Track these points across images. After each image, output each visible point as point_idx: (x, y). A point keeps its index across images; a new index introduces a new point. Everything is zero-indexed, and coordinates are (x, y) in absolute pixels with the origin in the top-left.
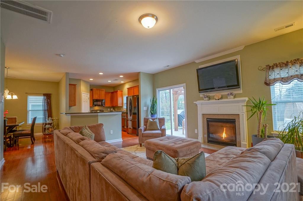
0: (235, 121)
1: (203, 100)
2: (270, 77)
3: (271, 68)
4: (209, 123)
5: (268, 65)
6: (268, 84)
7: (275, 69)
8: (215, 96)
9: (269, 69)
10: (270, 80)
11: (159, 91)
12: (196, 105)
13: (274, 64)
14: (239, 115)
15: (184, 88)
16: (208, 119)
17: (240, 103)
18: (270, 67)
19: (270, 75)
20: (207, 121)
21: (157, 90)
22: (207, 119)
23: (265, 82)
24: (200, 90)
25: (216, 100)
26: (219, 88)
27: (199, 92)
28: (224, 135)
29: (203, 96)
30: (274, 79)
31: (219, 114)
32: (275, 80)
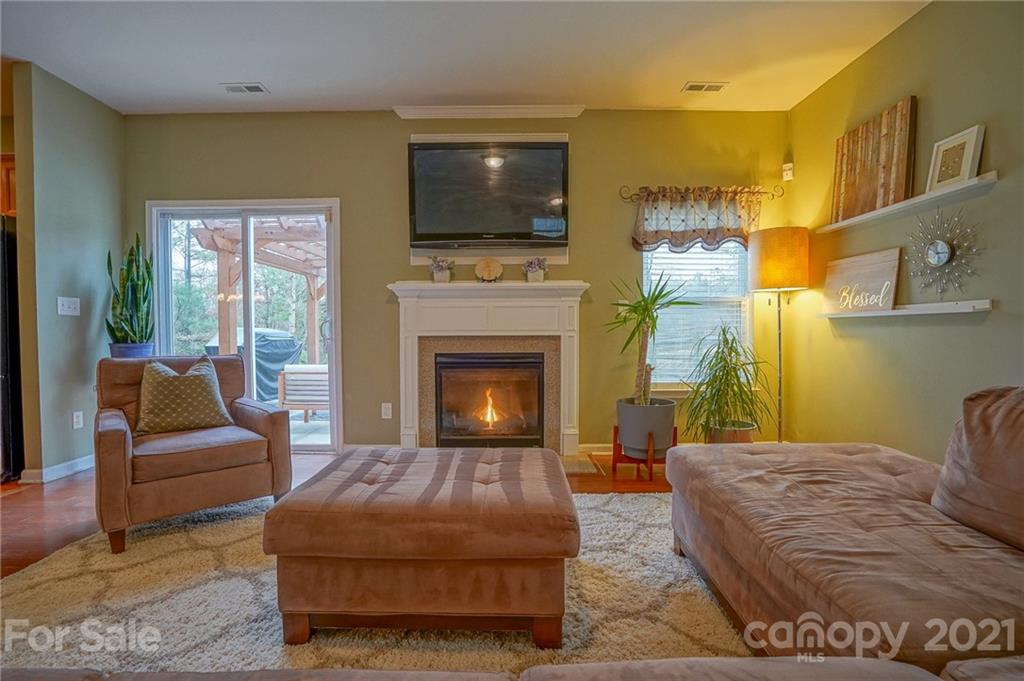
0: (543, 362)
1: (432, 278)
2: (646, 223)
3: (650, 196)
4: (443, 374)
5: (646, 188)
6: (638, 244)
7: (660, 202)
8: (477, 267)
9: (647, 200)
10: (646, 233)
11: (163, 215)
12: (393, 299)
13: (659, 187)
14: (558, 338)
15: (329, 219)
16: (439, 359)
17: (563, 299)
18: (650, 193)
19: (647, 220)
20: (436, 363)
21: (154, 210)
22: (437, 355)
23: (634, 239)
24: (419, 239)
25: (484, 280)
26: (498, 236)
27: (412, 246)
28: (490, 416)
29: (431, 262)
30: (656, 232)
31: (487, 337)
32: (658, 237)
